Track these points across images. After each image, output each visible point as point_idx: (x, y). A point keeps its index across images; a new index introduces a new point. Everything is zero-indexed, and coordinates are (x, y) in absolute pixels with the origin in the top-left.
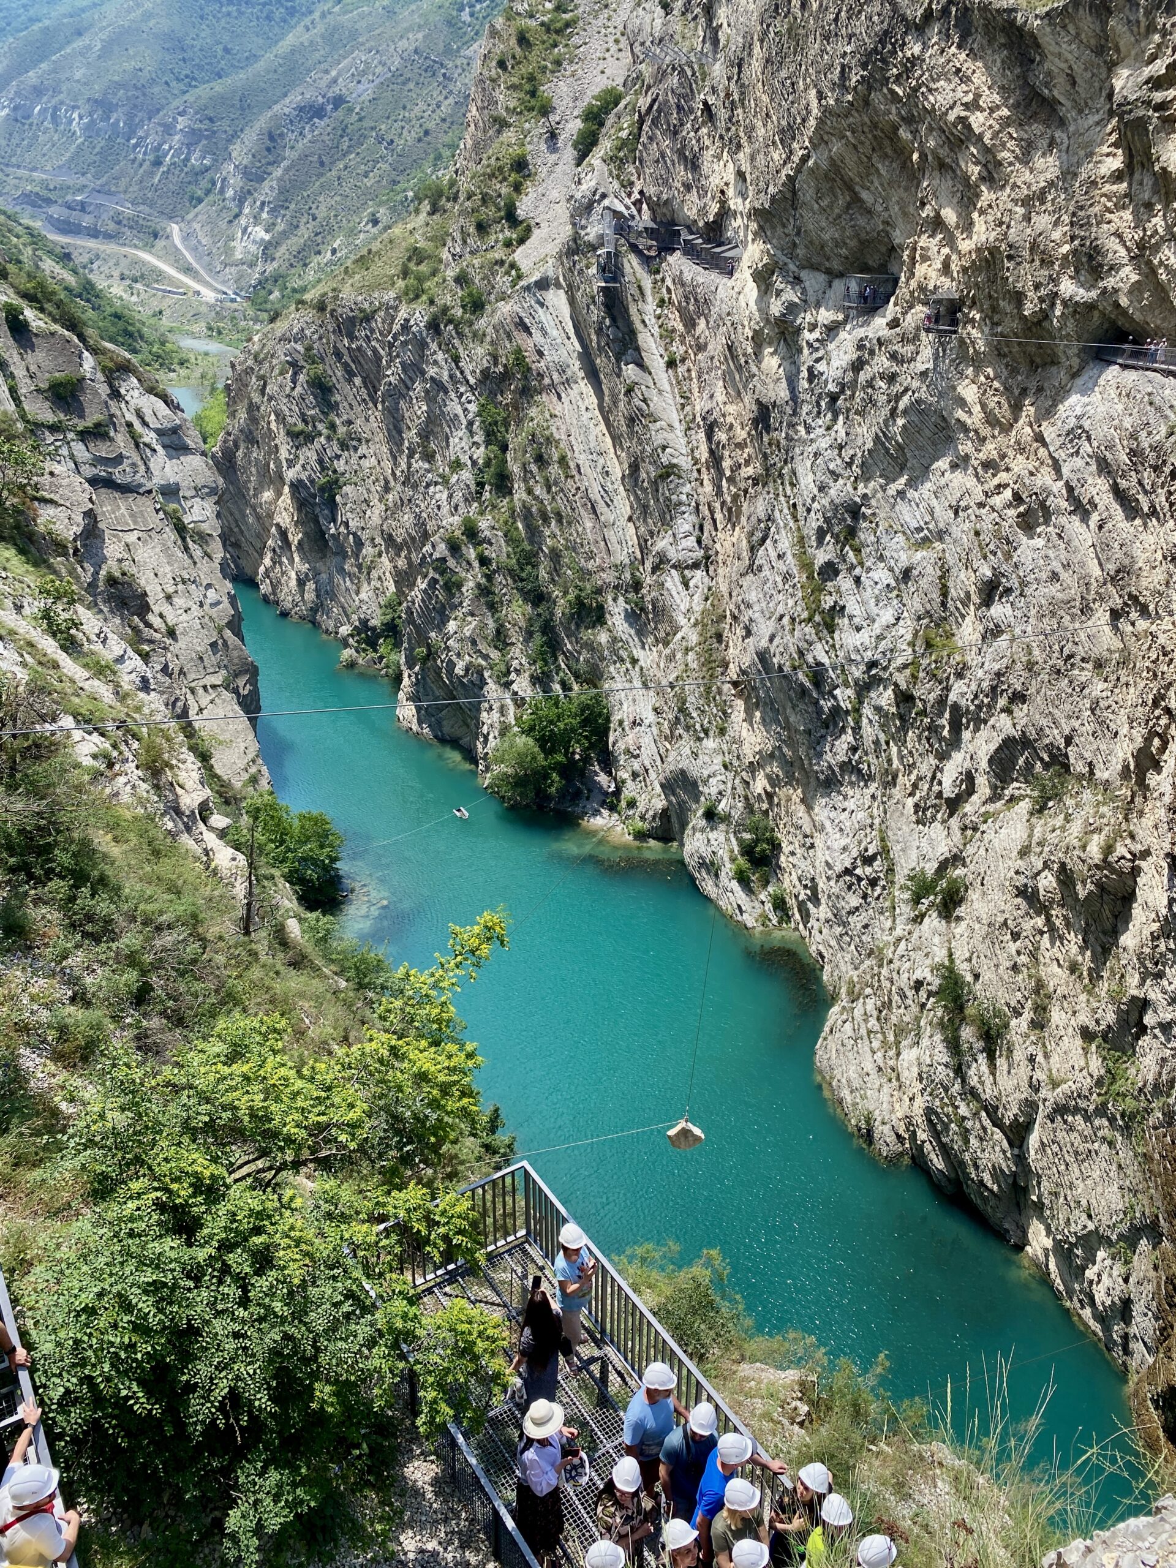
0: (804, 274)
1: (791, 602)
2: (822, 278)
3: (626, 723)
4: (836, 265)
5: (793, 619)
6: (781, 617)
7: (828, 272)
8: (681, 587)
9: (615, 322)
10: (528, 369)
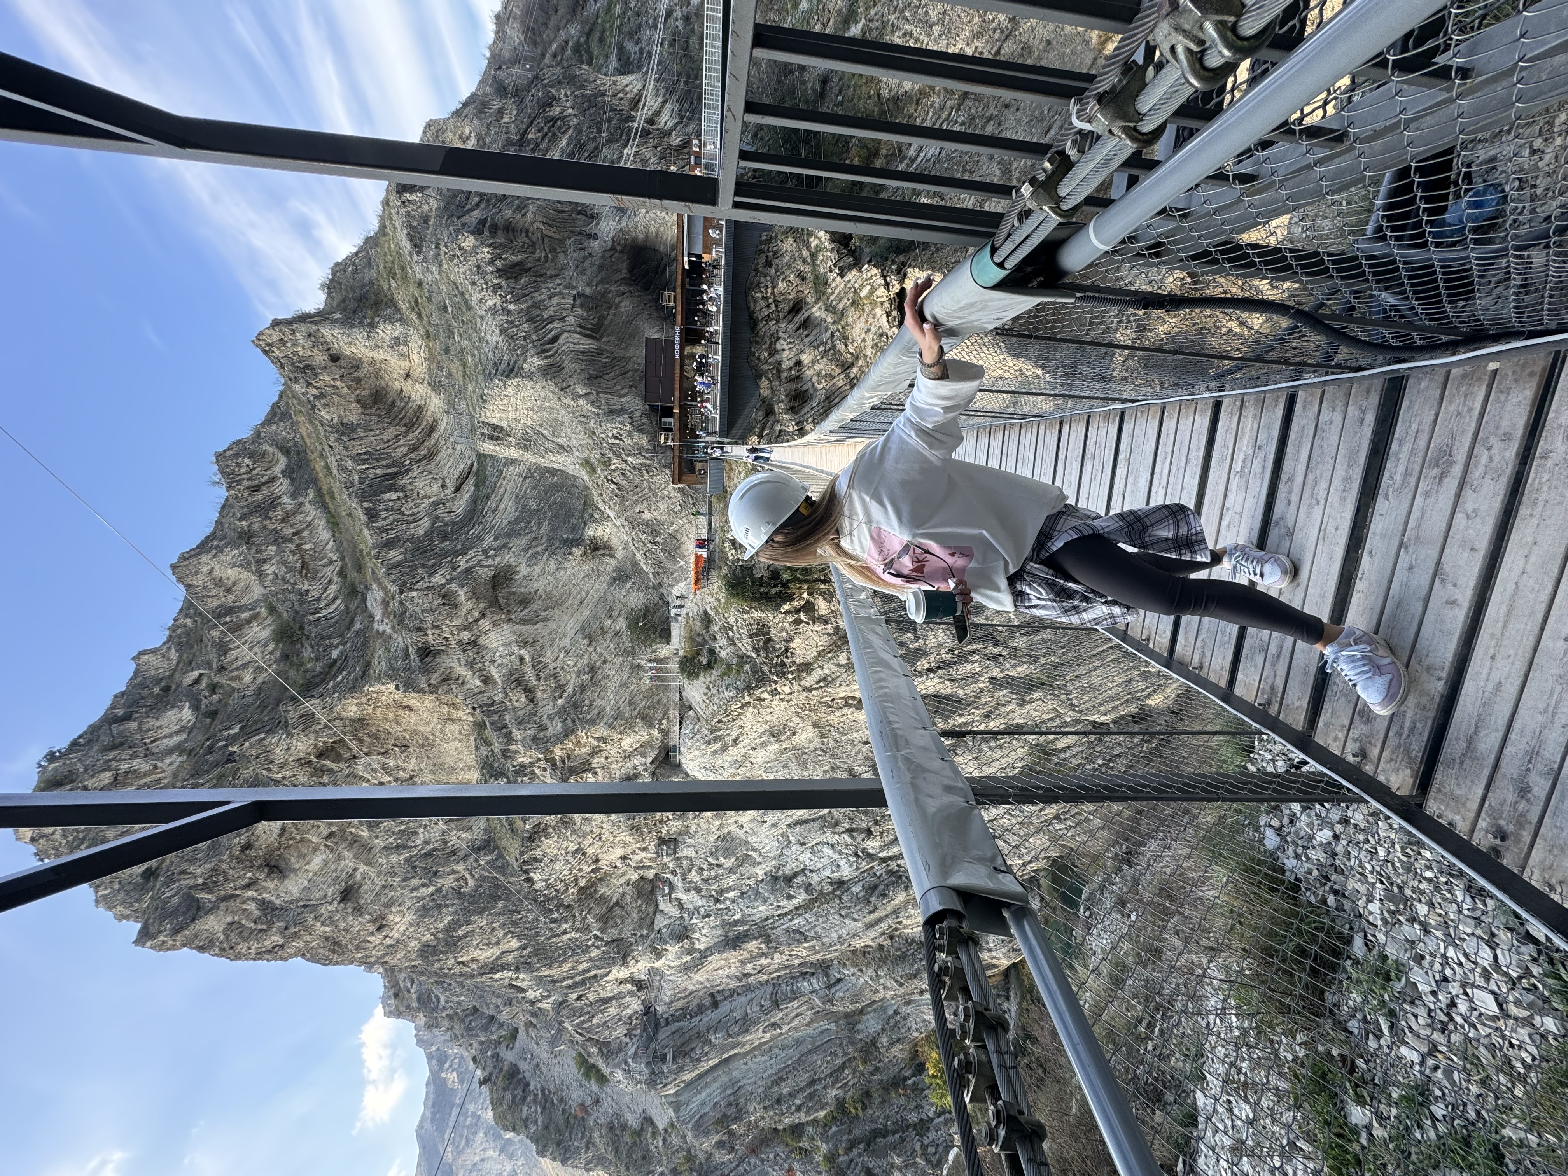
0: (656, 928)
1: (832, 911)
2: (658, 916)
4: (651, 910)
5: (842, 908)
6: (841, 915)
7: (655, 913)
8: (841, 984)
9: (693, 1049)
10: (725, 1115)
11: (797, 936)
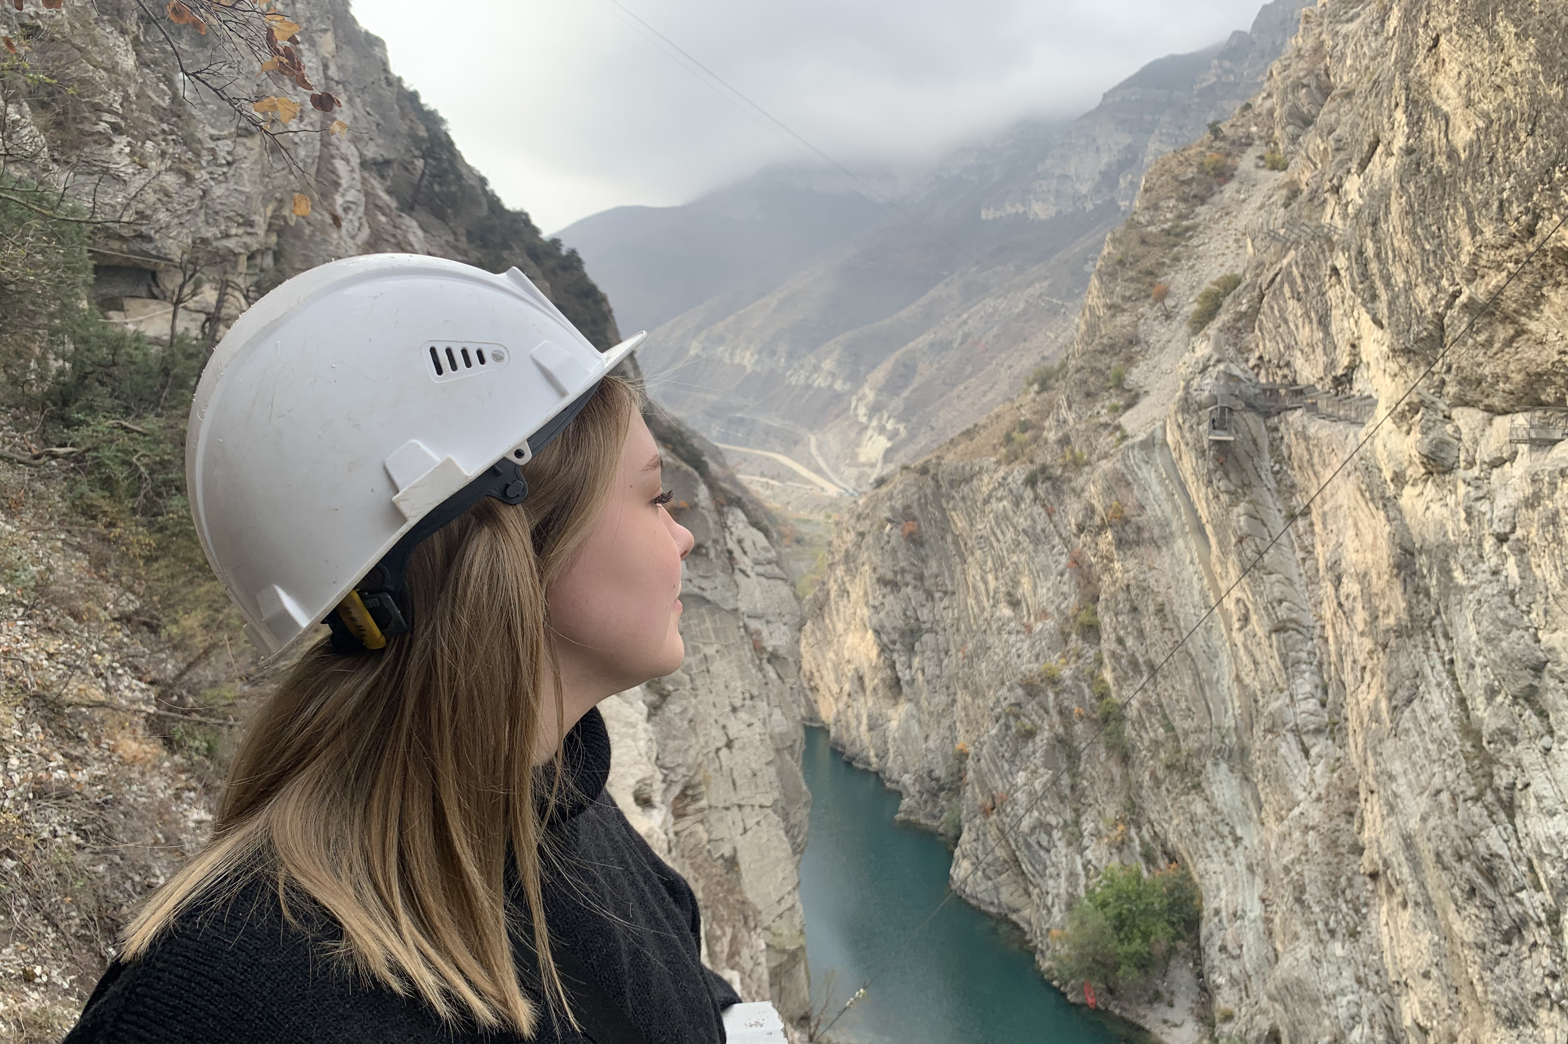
0: (1456, 413)
1: (1450, 776)
2: (1479, 415)
3: (1224, 914)
4: (1498, 401)
5: (1454, 797)
6: (1438, 792)
7: (1487, 408)
8: (1299, 755)
9: (1227, 475)
10: (1127, 522)
11: (1403, 694)
